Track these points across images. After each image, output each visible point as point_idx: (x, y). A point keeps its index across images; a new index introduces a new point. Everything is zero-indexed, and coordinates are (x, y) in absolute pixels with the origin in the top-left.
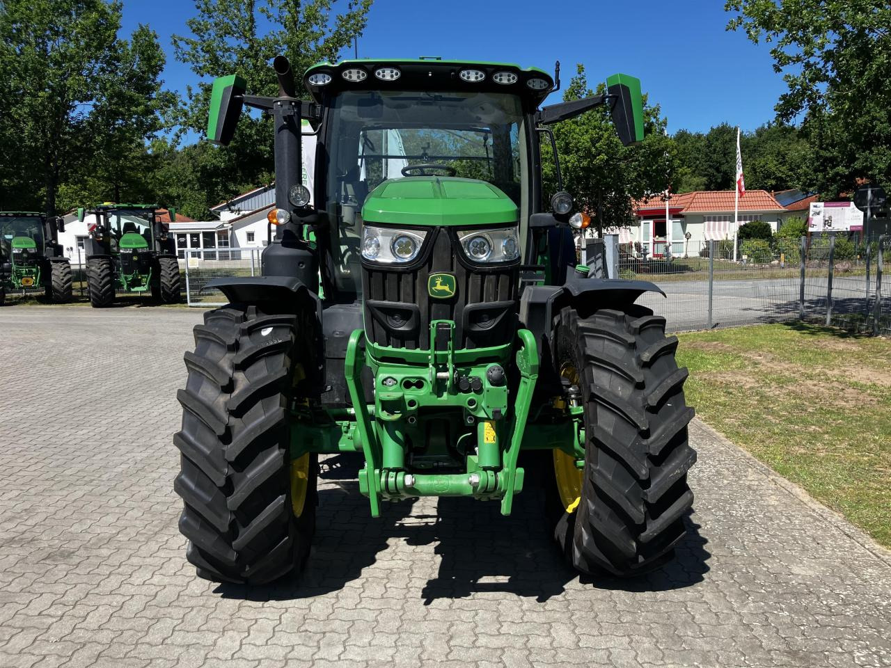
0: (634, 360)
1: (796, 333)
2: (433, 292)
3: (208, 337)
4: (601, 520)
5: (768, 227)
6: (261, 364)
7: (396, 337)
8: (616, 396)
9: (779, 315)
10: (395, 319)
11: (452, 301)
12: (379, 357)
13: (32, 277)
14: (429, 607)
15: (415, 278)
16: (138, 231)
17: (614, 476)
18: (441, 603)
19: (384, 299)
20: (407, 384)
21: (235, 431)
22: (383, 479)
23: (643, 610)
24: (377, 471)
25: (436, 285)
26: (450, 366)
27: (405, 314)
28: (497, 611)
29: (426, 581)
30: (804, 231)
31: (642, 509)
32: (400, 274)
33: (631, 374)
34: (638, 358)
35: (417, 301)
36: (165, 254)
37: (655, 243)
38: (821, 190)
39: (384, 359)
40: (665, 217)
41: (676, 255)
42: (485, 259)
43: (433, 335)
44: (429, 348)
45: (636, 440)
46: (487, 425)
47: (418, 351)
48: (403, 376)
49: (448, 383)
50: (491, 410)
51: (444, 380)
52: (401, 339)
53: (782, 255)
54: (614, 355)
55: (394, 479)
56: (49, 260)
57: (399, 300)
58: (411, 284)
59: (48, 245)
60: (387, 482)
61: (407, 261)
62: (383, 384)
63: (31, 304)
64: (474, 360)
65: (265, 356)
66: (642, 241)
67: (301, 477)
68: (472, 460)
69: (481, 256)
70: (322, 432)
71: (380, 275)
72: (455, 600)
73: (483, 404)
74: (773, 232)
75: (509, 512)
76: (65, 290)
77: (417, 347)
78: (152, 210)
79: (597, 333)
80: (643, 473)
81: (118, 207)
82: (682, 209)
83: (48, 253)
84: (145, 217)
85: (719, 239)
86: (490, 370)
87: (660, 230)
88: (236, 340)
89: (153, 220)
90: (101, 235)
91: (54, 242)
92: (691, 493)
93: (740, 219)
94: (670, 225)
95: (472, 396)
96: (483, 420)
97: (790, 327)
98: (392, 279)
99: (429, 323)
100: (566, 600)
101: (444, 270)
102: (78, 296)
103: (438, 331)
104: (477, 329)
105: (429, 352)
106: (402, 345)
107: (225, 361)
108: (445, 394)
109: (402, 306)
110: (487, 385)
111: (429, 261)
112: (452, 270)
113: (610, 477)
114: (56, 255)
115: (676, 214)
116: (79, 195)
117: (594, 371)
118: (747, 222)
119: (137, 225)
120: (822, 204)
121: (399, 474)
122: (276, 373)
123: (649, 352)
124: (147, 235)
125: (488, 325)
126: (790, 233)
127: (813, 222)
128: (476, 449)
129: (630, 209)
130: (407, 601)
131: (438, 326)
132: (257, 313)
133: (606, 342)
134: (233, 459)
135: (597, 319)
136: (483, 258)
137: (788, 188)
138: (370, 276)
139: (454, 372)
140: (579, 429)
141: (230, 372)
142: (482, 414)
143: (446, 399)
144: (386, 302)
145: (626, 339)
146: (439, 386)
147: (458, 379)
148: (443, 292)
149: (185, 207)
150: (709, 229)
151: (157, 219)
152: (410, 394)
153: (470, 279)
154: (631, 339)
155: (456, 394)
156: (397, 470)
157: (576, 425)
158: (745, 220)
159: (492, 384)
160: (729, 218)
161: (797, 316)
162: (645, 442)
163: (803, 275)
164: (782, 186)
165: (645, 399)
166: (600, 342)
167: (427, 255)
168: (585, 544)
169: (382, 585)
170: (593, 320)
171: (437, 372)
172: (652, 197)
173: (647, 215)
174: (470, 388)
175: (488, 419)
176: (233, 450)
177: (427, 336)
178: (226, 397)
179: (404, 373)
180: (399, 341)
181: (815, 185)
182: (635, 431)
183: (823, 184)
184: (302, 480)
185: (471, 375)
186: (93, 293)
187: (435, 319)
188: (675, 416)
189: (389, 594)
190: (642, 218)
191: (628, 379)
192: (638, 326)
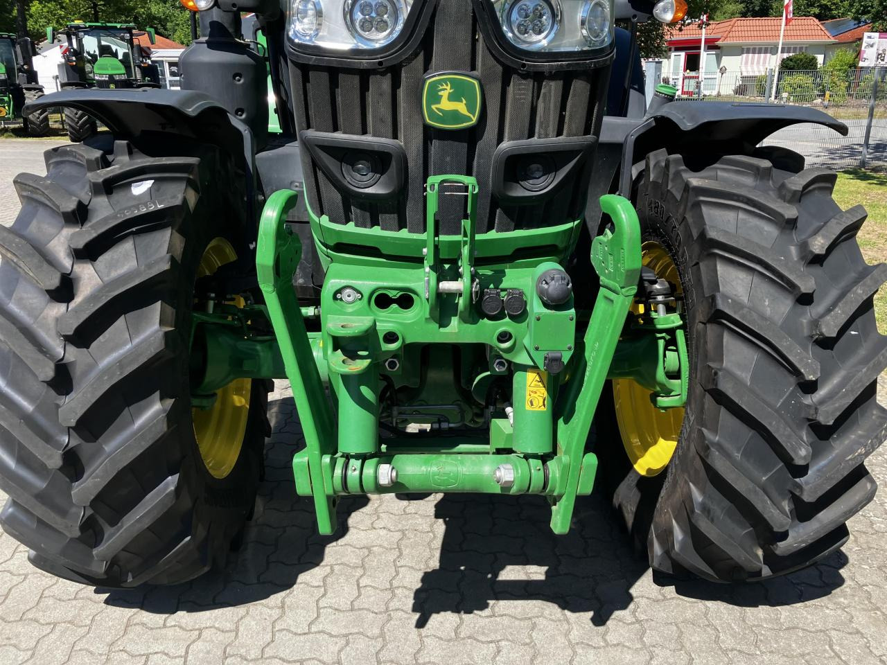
0: (793, 250)
1: (862, 184)
2: (432, 115)
3: (35, 196)
4: (712, 521)
5: (814, 59)
6: (127, 246)
7: (362, 207)
8: (763, 317)
9: (834, 162)
10: (358, 171)
11: (471, 136)
12: (331, 243)
13: (4, 107)
14: (423, 631)
15: (396, 85)
16: (115, 55)
17: (745, 454)
18: (443, 621)
19: (335, 129)
20: (383, 301)
21: (77, 373)
22: (338, 471)
23: (763, 648)
24: (327, 459)
25: (438, 99)
26: (465, 268)
27: (379, 161)
28: (531, 644)
29: (421, 575)
30: (854, 65)
31: (787, 506)
32: (365, 76)
33: (792, 277)
34: (804, 247)
35: (401, 135)
36: (146, 82)
37: (684, 78)
38: (874, 20)
39: (340, 247)
40: (699, 48)
41: (707, 93)
42: (545, 43)
43: (432, 207)
44: (425, 230)
45: (792, 395)
46: (531, 377)
47: (404, 233)
48: (374, 284)
49: (461, 302)
50: (543, 354)
51: (452, 295)
52: (373, 210)
53: (828, 93)
54: (756, 239)
55: (357, 472)
56: (22, 88)
57: (364, 132)
58: (388, 98)
59: (20, 70)
60: (344, 478)
61: (377, 46)
62: (335, 298)
63: (7, 137)
64: (509, 252)
65: (133, 233)
66: (671, 77)
67: (238, 404)
68: (501, 428)
69: (535, 38)
70: (259, 347)
71: (325, 76)
72: (465, 616)
73: (526, 341)
74: (819, 66)
75: (566, 530)
76: (42, 122)
77: (402, 225)
78: (129, 30)
79: (723, 197)
80: (801, 454)
81: (90, 27)
82: (719, 39)
83: (20, 79)
84: (123, 39)
85: (757, 74)
86: (543, 279)
87: (692, 63)
88: (80, 204)
89: (130, 42)
90: (74, 58)
91: (26, 67)
92: (873, 482)
93: (783, 52)
94: (706, 58)
95: (506, 325)
96: (524, 368)
97: (851, 176)
98: (349, 86)
99: (425, 182)
100: (638, 621)
101: (455, 66)
102: (59, 129)
103: (442, 199)
104: (519, 192)
105: (423, 236)
106: (374, 223)
107: (61, 242)
108: (455, 321)
109: (370, 144)
110: (536, 307)
111: (426, 46)
112: (473, 68)
113: (738, 456)
114: (29, 82)
115: (712, 45)
116: (55, 15)
117: (721, 268)
118: (791, 54)
119: (114, 48)
120: (877, 34)
121: (368, 462)
122: (149, 266)
123: (824, 237)
124: (125, 61)
125: (540, 185)
126: (838, 68)
127: (865, 56)
128: (509, 410)
129: (662, 37)
130: (390, 619)
131: (443, 187)
132: (130, 153)
133: (742, 215)
134: (73, 423)
135: (720, 173)
136: (540, 41)
137: (833, 17)
138: (306, 80)
139: (473, 281)
140: (666, 349)
141: (67, 262)
142: (522, 359)
143: (456, 331)
144: (339, 136)
145: (780, 210)
146: (443, 307)
147: (481, 294)
148: (455, 116)
149: (178, 33)
150: (746, 63)
151: (136, 42)
152: (389, 320)
153: (511, 89)
154: (790, 212)
155: (475, 322)
156: (363, 458)
157: (661, 343)
158: (789, 52)
159: (546, 305)
160: (772, 50)
161: (856, 163)
162: (808, 400)
163: (871, 115)
164: (826, 16)
165: (815, 323)
166: (730, 215)
167: (420, 32)
168: (677, 547)
169: (353, 581)
170: (712, 173)
171: (439, 281)
172: (689, 24)
173: (679, 46)
174: (503, 309)
175: (535, 368)
176: (75, 405)
177: (421, 205)
178: (59, 309)
179: (376, 279)
180: (368, 214)
181: (869, 12)
182: (792, 380)
183: (878, 12)
184: (240, 408)
185: (505, 284)
186: (70, 125)
187: (435, 174)
188: (862, 352)
189: (363, 602)
190: (673, 49)
191: (787, 286)
192: (800, 188)
